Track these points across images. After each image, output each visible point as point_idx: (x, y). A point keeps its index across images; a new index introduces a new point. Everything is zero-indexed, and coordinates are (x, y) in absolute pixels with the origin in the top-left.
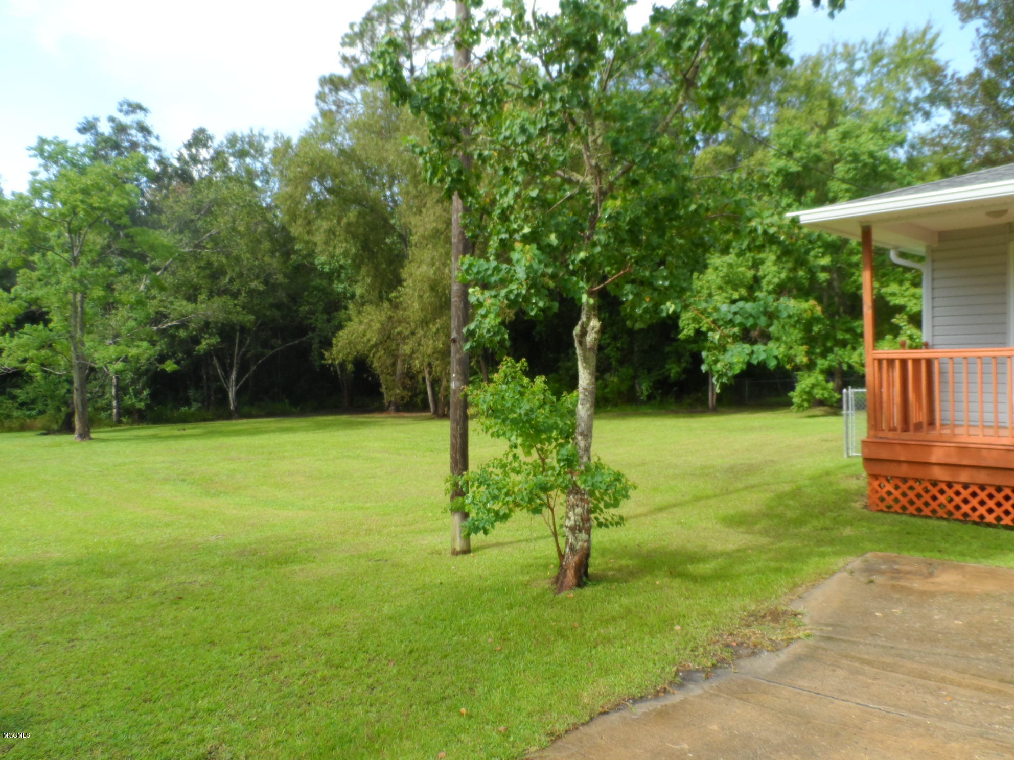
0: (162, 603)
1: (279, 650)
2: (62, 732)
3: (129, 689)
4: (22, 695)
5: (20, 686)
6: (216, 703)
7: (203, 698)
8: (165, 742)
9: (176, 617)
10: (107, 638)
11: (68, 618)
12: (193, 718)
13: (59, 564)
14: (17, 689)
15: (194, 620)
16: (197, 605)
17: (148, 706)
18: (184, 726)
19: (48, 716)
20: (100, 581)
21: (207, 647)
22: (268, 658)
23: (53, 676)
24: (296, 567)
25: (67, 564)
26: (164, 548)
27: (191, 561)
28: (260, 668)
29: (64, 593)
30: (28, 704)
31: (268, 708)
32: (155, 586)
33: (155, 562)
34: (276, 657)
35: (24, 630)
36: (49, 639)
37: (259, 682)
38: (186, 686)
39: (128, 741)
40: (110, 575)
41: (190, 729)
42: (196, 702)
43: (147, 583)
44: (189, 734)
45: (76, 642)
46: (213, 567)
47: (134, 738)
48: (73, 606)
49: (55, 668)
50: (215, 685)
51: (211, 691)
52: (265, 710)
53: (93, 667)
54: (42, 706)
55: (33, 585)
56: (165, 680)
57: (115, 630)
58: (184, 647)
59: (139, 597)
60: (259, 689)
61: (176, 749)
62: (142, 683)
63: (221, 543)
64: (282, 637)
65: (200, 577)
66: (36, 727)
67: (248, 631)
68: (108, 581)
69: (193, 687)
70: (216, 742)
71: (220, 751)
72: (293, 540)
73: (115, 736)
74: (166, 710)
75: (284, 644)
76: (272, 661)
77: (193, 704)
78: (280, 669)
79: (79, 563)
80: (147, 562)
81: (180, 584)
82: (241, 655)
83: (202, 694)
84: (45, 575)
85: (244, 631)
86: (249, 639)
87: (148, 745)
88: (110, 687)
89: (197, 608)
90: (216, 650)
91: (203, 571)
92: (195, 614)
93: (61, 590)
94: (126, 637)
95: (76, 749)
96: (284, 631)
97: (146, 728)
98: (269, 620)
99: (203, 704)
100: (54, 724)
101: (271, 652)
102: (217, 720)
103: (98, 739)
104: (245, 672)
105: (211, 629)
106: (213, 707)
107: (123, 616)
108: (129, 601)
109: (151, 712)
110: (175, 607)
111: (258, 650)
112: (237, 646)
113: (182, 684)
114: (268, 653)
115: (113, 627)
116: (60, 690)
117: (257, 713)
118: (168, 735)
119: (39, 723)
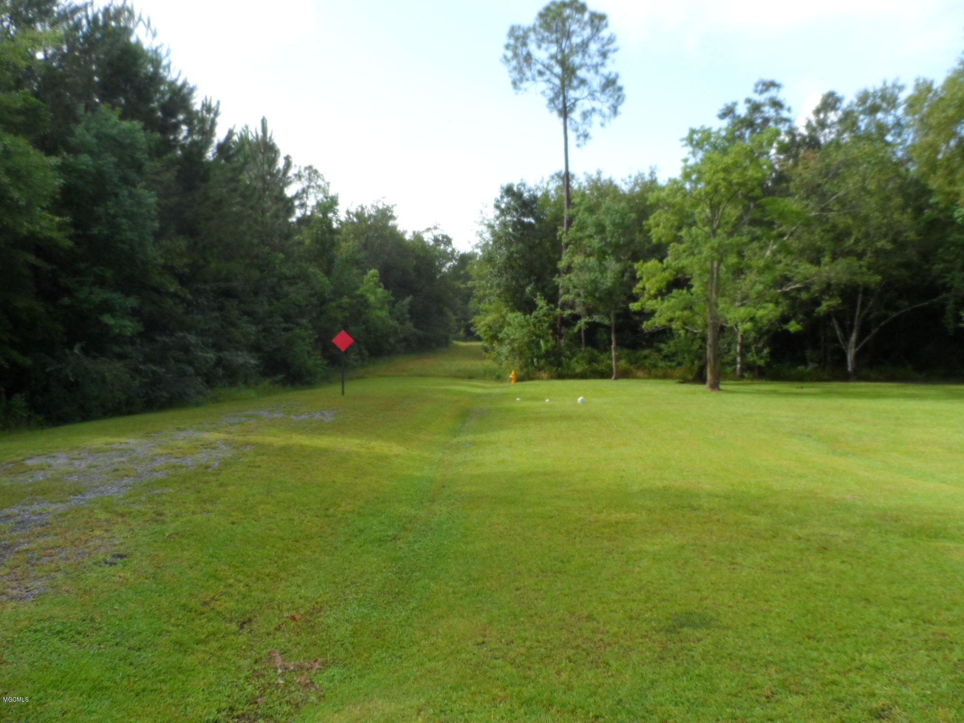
0: (808, 549)
1: (946, 629)
2: (740, 642)
3: (792, 621)
4: (701, 600)
5: (698, 591)
6: (883, 662)
7: (868, 652)
8: (834, 683)
9: (824, 566)
10: (763, 569)
11: (727, 543)
12: (859, 669)
13: (710, 495)
14: (696, 594)
15: (843, 572)
16: (845, 559)
17: (813, 643)
18: (852, 675)
19: (725, 624)
20: (746, 516)
21: (863, 603)
22: (934, 634)
23: (723, 590)
24: (952, 545)
25: (717, 496)
26: (801, 498)
27: (831, 515)
28: (926, 641)
29: (718, 521)
30: (706, 608)
31: (944, 686)
32: (796, 530)
33: (796, 509)
34: (944, 635)
35: (693, 545)
36: (714, 557)
37: (928, 656)
38: (848, 636)
39: (799, 670)
40: (756, 513)
41: (859, 680)
42: (861, 654)
43: (790, 527)
44: (858, 684)
45: (735, 566)
46: (854, 526)
47: (804, 668)
48: (728, 534)
49: (724, 584)
50: (879, 643)
51: (873, 648)
52: (939, 686)
53: (756, 592)
54: (719, 614)
55: (693, 509)
56: (824, 623)
57: (769, 564)
58: (839, 596)
59: (784, 538)
60: (929, 663)
61: (847, 693)
62: (803, 620)
63: (859, 503)
64: (947, 615)
65: (842, 533)
66: (717, 630)
67: (906, 599)
68: (754, 518)
69: (854, 638)
70: (888, 702)
71: (893, 711)
72: (941, 514)
73: (785, 660)
74: (830, 652)
75: (951, 624)
76: (939, 637)
77: (857, 654)
78: (951, 650)
79: (727, 497)
80: (786, 508)
81: (822, 535)
82: (901, 621)
83: (866, 649)
84: (701, 503)
85: (900, 598)
86: (907, 607)
87: (817, 680)
88: (773, 614)
89: (843, 562)
90: (873, 610)
91: (844, 527)
92: (843, 567)
93: (715, 518)
94: (780, 572)
95: (753, 660)
96: (948, 610)
97: (814, 664)
98: (928, 593)
99: (869, 658)
100: (730, 632)
101: (935, 627)
102: (886, 681)
103: (771, 659)
104: (909, 640)
105: (863, 586)
106: (879, 664)
107: (773, 553)
108: (775, 540)
109: (817, 649)
110: (821, 555)
111: (920, 622)
112: (895, 610)
113: (843, 633)
114: (935, 628)
115: (766, 560)
116: (731, 604)
117: (931, 688)
118: (836, 677)
119: (719, 627)
